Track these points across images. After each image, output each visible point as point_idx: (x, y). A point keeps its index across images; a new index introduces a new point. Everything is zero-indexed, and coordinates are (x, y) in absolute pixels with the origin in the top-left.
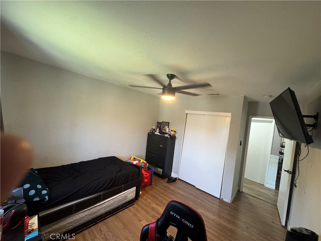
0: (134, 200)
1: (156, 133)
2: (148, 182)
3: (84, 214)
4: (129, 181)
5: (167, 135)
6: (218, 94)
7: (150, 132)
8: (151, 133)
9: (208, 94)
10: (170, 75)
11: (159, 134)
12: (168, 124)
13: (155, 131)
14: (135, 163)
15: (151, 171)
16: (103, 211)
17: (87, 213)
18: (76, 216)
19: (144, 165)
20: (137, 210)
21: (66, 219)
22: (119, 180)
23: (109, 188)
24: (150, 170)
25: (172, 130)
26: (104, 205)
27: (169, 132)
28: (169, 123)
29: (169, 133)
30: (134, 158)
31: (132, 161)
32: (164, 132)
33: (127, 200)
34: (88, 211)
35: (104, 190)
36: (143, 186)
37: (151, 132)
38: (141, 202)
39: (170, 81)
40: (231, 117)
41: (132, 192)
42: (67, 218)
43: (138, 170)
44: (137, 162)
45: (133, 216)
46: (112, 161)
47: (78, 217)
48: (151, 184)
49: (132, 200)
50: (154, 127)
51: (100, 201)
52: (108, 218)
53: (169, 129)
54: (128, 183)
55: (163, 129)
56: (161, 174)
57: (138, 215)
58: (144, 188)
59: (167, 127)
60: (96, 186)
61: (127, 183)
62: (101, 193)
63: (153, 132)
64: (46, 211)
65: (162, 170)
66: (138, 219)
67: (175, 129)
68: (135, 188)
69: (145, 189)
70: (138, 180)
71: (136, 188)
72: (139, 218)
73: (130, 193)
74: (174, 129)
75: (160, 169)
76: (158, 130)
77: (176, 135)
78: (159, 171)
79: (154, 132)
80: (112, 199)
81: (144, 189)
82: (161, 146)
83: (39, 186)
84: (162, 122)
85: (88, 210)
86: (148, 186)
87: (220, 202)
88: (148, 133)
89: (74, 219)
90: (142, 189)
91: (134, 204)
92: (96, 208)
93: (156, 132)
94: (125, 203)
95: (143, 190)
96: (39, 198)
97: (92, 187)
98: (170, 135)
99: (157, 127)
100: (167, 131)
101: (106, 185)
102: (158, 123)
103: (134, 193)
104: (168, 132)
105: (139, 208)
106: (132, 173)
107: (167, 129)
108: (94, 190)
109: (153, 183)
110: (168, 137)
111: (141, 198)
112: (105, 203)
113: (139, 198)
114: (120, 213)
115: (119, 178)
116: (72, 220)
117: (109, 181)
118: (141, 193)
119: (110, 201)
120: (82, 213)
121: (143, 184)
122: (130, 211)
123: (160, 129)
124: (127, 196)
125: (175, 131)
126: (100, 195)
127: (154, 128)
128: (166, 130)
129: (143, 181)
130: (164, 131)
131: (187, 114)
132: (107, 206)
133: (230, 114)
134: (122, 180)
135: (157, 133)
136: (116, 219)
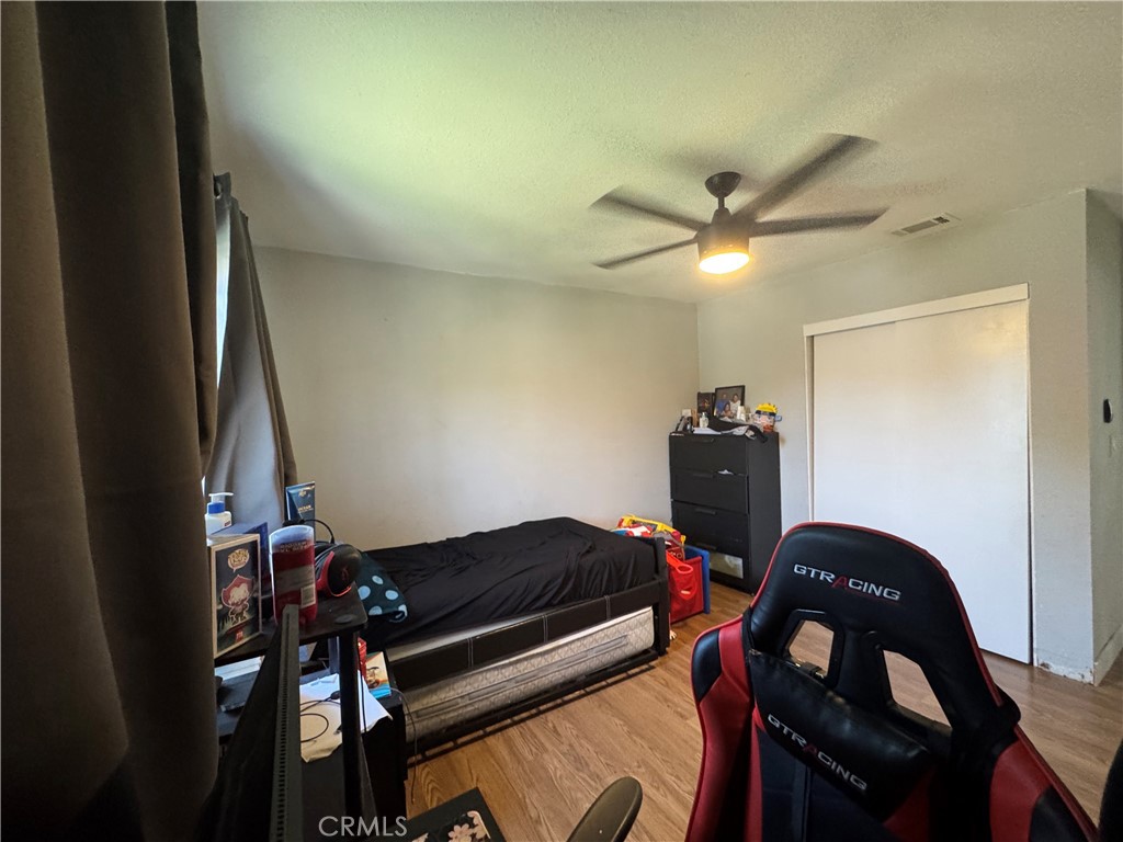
0: (653, 652)
1: (697, 431)
2: (695, 597)
3: (500, 676)
4: (627, 585)
5: (739, 431)
6: (941, 220)
7: (676, 432)
8: (680, 432)
9: (896, 233)
10: (716, 179)
11: (710, 432)
12: (740, 392)
13: (695, 423)
14: (637, 532)
15: (699, 562)
16: (555, 677)
17: (509, 673)
18: (480, 678)
19: (671, 538)
20: (667, 685)
21: (454, 683)
22: (593, 577)
23: (562, 602)
24: (696, 559)
25: (758, 412)
26: (556, 657)
27: (748, 419)
28: (743, 387)
29: (751, 422)
30: (634, 522)
31: (628, 529)
32: (729, 420)
33: (629, 650)
34: (511, 668)
35: (549, 605)
36: (678, 612)
37: (680, 429)
38: (678, 663)
39: (721, 203)
40: (1027, 302)
41: (641, 624)
42: (457, 681)
43: (651, 548)
44: (644, 529)
45: (654, 699)
46: (563, 528)
47: (485, 683)
48: (705, 611)
49: (645, 652)
50: (687, 413)
51: (541, 642)
52: (576, 702)
53: (748, 411)
54: (623, 590)
55: (723, 413)
56: (741, 576)
57: (676, 699)
58: (682, 620)
59: (739, 402)
60: (525, 591)
61: (617, 591)
62: (543, 615)
63: (685, 428)
64: (401, 648)
65: (739, 562)
66: (677, 712)
67: (771, 407)
68: (648, 611)
69: (686, 625)
70: (657, 582)
71: (655, 614)
72: (679, 710)
73: (636, 627)
74: (766, 406)
75: (732, 558)
76: (703, 421)
77: (780, 428)
78: (732, 566)
79: (688, 427)
80: (578, 639)
81: (681, 624)
82: (726, 472)
83: (377, 580)
84: (717, 389)
85: (511, 664)
86: (698, 617)
87: (1032, 679)
88: (671, 437)
89: (476, 685)
90: (676, 625)
91: (653, 667)
92: (532, 661)
93: (698, 425)
94: (625, 660)
95: (678, 628)
96: (383, 609)
97: (512, 594)
98: (752, 428)
99: (700, 410)
100: (741, 416)
101: (555, 590)
102: (701, 396)
103: (650, 627)
104: (743, 419)
105: (674, 680)
106: (632, 560)
107: (740, 408)
108: (520, 604)
109: (712, 608)
110: (748, 435)
111: (675, 649)
112: (560, 651)
113: (667, 649)
114: (611, 690)
115: (590, 572)
116: (469, 689)
117: (560, 580)
118: (672, 634)
119: (573, 646)
120: (496, 673)
121: (676, 606)
122: (643, 685)
123: (710, 416)
124: (625, 636)
125: (773, 414)
126: (539, 623)
127: (690, 415)
128: (736, 415)
129: (675, 596)
130: (727, 419)
131: (813, 337)
132: (567, 661)
133: (1020, 291)
134: (601, 581)
135: (703, 428)
136: (600, 706)
